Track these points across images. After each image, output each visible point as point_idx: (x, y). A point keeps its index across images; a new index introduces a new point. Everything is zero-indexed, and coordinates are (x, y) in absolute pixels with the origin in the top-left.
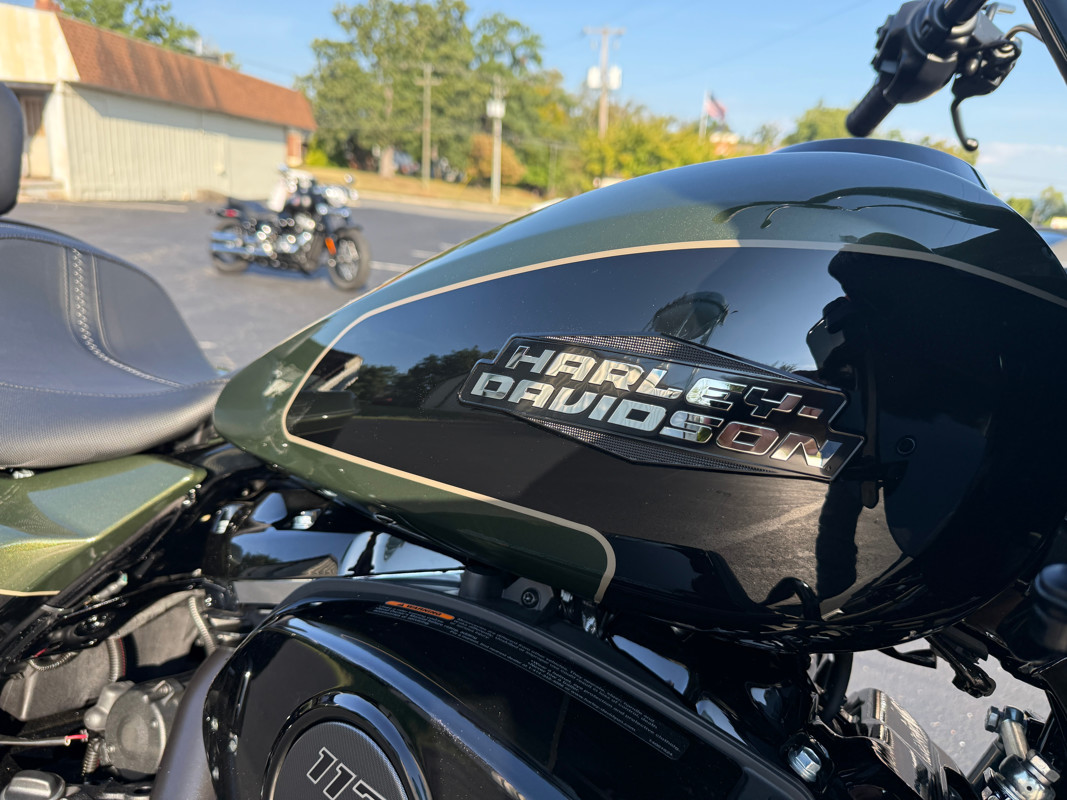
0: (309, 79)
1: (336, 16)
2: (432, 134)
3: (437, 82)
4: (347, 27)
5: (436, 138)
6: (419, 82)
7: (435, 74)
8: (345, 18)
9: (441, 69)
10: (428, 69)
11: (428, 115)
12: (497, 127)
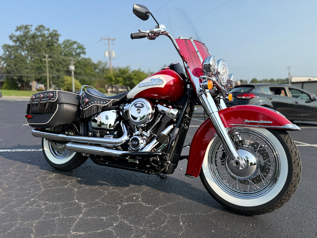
2: (49, 76)
3: (50, 59)
4: (15, 41)
7: (50, 57)
8: (15, 39)
10: (47, 56)
11: (48, 69)
12: (73, 73)
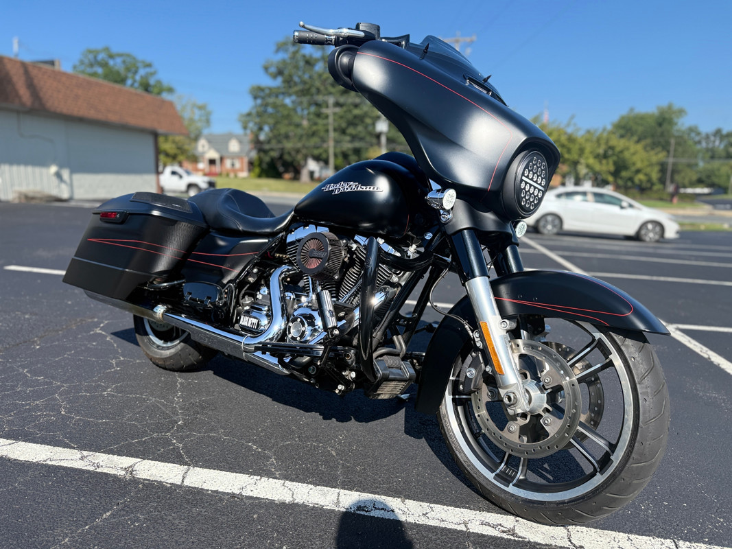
0: (249, 115)
1: (266, 69)
2: (335, 147)
3: (337, 110)
4: (275, 76)
5: (338, 150)
6: (324, 110)
7: (337, 104)
8: (273, 70)
9: (342, 100)
10: (331, 100)
11: (332, 134)
12: (383, 139)
